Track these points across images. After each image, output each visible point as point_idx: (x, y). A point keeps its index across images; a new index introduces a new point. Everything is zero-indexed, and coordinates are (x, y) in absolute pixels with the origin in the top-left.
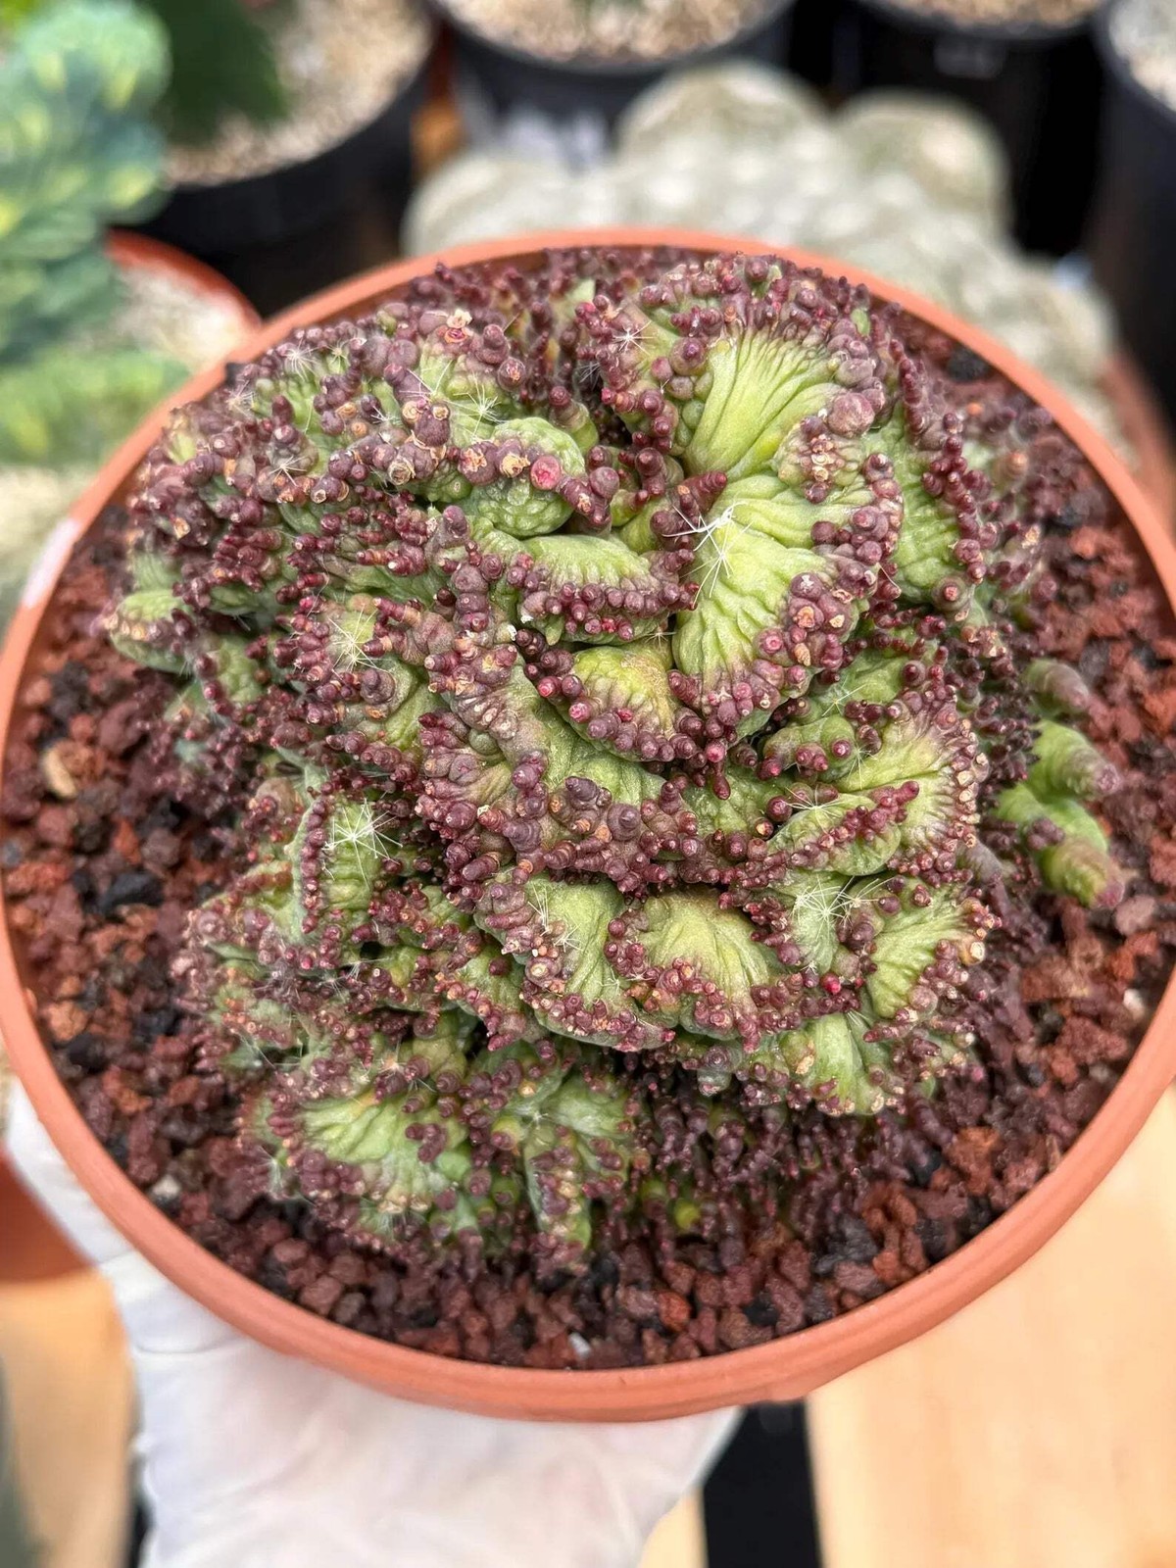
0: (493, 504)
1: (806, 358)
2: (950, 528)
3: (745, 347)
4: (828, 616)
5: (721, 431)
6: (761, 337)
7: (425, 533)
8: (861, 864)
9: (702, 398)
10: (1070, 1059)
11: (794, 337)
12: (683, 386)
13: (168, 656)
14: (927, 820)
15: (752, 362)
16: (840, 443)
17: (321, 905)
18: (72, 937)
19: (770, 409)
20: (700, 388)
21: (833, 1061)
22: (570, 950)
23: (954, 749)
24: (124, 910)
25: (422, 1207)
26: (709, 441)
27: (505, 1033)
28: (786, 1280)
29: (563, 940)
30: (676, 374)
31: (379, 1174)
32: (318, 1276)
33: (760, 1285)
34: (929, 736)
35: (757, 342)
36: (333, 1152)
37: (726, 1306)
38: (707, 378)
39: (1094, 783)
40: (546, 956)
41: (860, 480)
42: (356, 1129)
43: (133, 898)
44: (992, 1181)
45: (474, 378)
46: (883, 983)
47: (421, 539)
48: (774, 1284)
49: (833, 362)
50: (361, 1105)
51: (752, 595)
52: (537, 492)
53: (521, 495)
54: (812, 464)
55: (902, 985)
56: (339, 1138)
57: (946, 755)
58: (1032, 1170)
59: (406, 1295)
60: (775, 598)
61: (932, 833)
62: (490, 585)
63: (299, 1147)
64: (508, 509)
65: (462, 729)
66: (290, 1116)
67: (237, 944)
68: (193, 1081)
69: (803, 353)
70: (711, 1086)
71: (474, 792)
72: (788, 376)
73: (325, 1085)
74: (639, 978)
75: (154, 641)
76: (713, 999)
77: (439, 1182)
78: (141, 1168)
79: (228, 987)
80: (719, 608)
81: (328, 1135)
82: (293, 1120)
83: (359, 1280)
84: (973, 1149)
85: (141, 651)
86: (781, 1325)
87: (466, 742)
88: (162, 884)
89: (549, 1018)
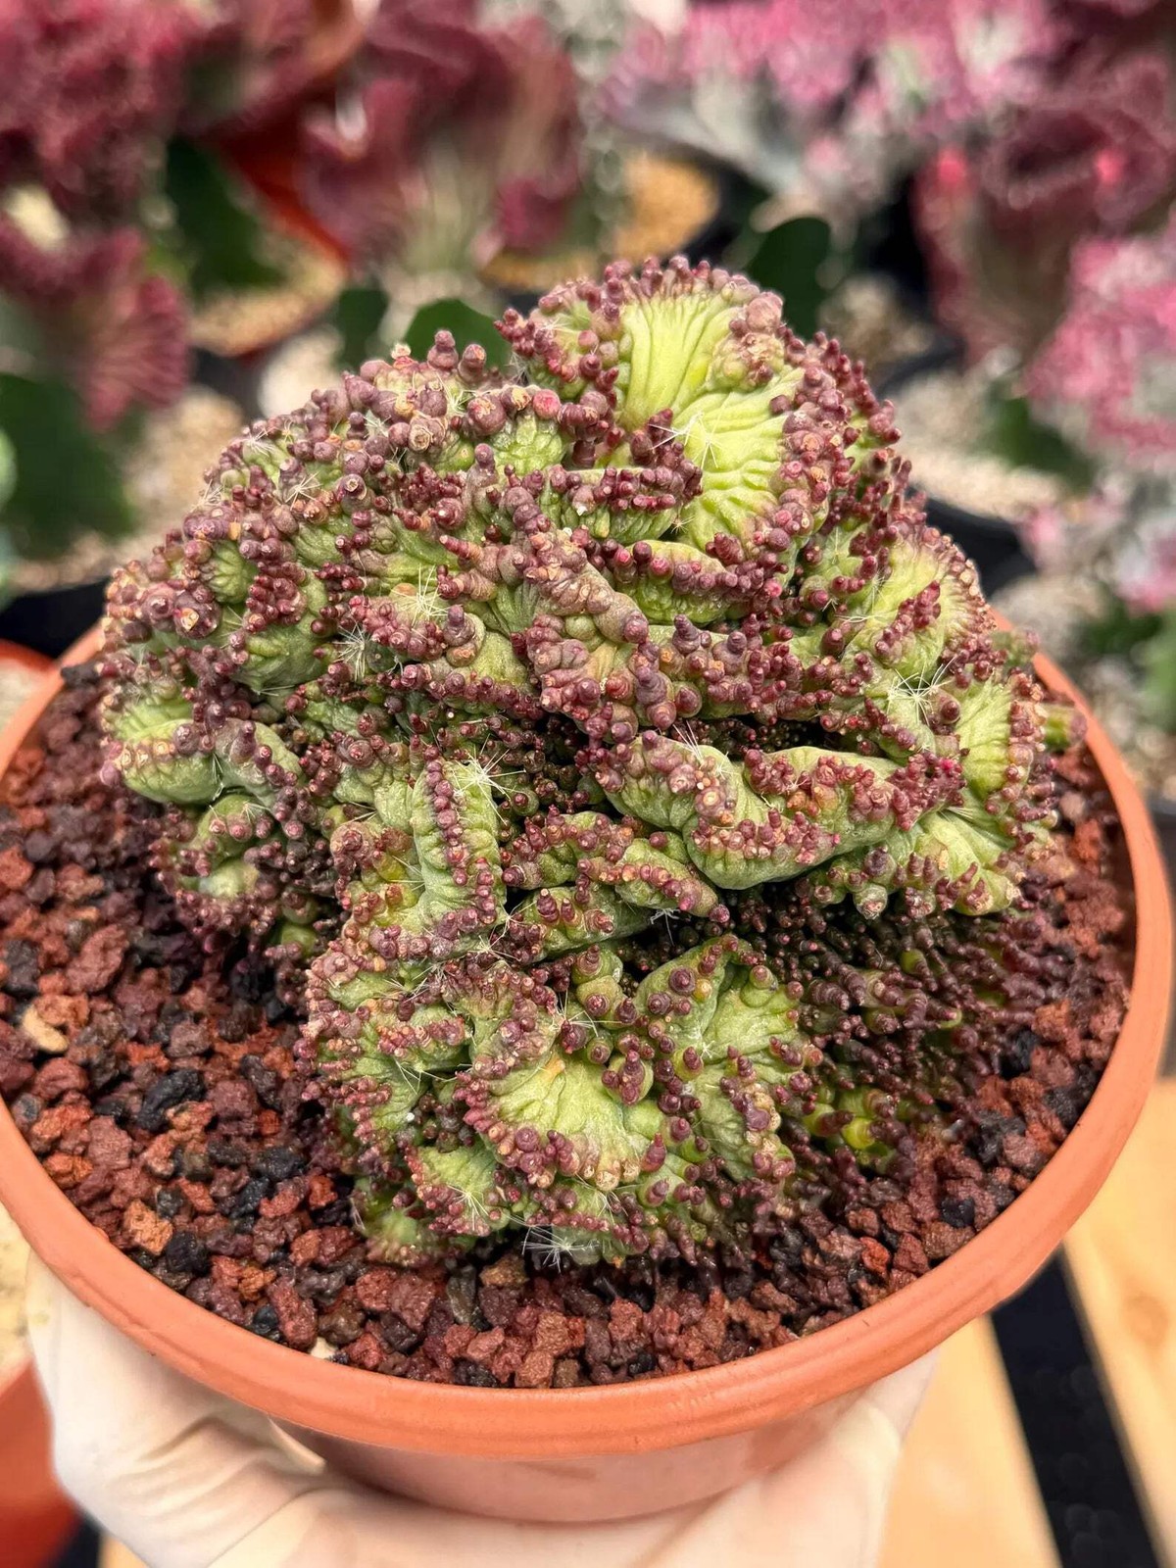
0: (503, 454)
1: (701, 299)
3: (648, 309)
4: (826, 439)
5: (654, 373)
6: (656, 300)
7: (459, 484)
8: (924, 654)
9: (628, 357)
10: (1088, 929)
11: (682, 292)
12: (610, 349)
13: (197, 761)
14: (954, 614)
15: (660, 316)
16: (765, 336)
17: (466, 854)
18: (123, 1162)
20: (624, 347)
21: (962, 857)
22: (727, 780)
23: (947, 560)
24: (170, 1112)
25: (633, 1172)
26: (646, 387)
27: (687, 895)
28: (959, 1177)
29: (716, 773)
30: (602, 340)
31: (587, 1144)
33: (940, 1195)
34: (924, 552)
35: (655, 304)
37: (920, 1223)
38: (626, 339)
40: (712, 785)
41: (788, 367)
42: (551, 1103)
43: (177, 1099)
44: (1084, 1043)
47: (457, 489)
48: (951, 1187)
49: (727, 291)
50: (550, 1073)
51: (749, 459)
52: (542, 420)
53: (529, 432)
54: (751, 355)
56: (541, 1113)
57: (943, 566)
58: (1114, 1013)
59: (620, 1337)
60: (773, 449)
61: (964, 620)
62: (537, 494)
63: (507, 1134)
64: (519, 453)
65: (556, 623)
66: (485, 1108)
67: (372, 971)
68: (311, 1236)
69: (696, 298)
70: (875, 902)
71: (589, 671)
72: (694, 316)
73: (518, 1045)
74: (794, 786)
75: (183, 743)
76: (866, 780)
77: (639, 1144)
78: (296, 1329)
79: (372, 1020)
80: (722, 487)
81: (528, 1114)
82: (490, 1112)
83: (568, 1342)
84: (1054, 1016)
85: (166, 768)
86: (978, 1220)
87: (565, 634)
88: (201, 1073)
89: (730, 851)
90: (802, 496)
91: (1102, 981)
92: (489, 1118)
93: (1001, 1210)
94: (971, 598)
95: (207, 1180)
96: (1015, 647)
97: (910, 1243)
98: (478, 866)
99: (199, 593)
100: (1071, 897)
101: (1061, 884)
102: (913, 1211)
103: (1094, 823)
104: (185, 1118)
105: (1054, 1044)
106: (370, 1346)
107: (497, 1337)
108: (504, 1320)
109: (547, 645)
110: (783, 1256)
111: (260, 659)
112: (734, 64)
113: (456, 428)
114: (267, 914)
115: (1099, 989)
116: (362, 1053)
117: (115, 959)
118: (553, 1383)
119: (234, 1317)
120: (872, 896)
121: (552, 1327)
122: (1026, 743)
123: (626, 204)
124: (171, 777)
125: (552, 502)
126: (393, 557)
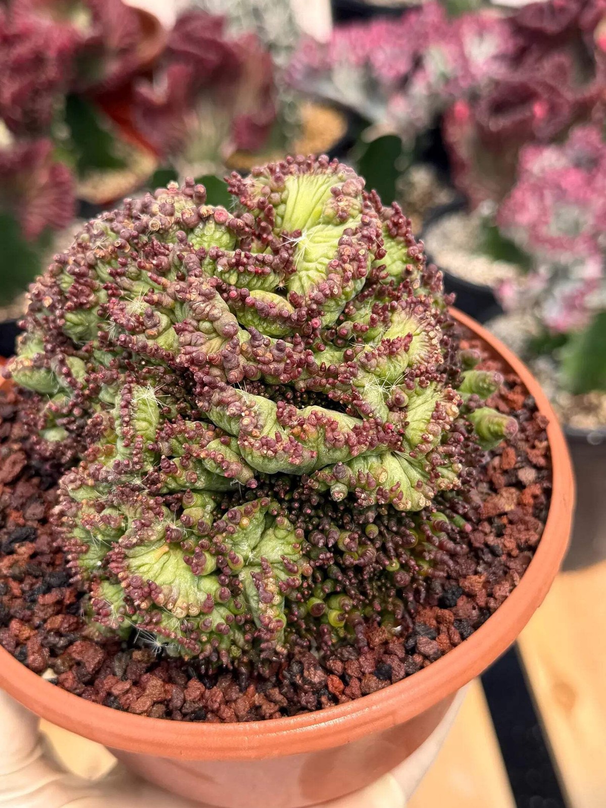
0: (198, 239)
1: (328, 177)
2: (403, 247)
3: (301, 179)
4: (357, 251)
5: (295, 210)
7: (168, 249)
8: (392, 369)
9: (284, 202)
10: (512, 540)
11: (320, 173)
12: (276, 197)
13: (43, 372)
14: (419, 352)
15: (305, 182)
16: (349, 198)
17: (132, 432)
19: (314, 200)
20: (284, 196)
21: (396, 478)
22: (260, 414)
23: (425, 324)
24: (17, 545)
25: (194, 611)
26: (290, 219)
28: (391, 654)
29: (256, 408)
30: (272, 191)
31: (171, 591)
32: (137, 699)
33: (378, 661)
34: (412, 318)
35: (306, 176)
36: (145, 578)
37: (364, 674)
38: (286, 193)
39: (492, 379)
40: (249, 415)
41: (359, 215)
42: (157, 567)
43: (23, 539)
44: (487, 599)
45: (183, 202)
46: (413, 429)
47: (167, 252)
48: (387, 657)
49: (340, 175)
50: (160, 551)
51: (321, 257)
52: (219, 224)
53: (211, 229)
54: (338, 206)
55: (422, 426)
56: (148, 571)
57: (422, 327)
59: (189, 698)
60: (331, 253)
61: (422, 355)
62: (202, 259)
63: (127, 577)
64: (205, 239)
65: (195, 323)
66: (121, 562)
67: (87, 485)
68: (59, 618)
69: (325, 176)
70: (339, 492)
71: (204, 349)
72: (322, 185)
73: (139, 533)
74: (296, 423)
75: (35, 361)
76: (333, 426)
77: (202, 597)
78: (34, 661)
79: (83, 510)
80: (307, 270)
81: (142, 569)
82: (122, 565)
83: (162, 696)
84: (475, 582)
85: (28, 373)
86: (393, 678)
87: (198, 329)
88: (36, 530)
89: (254, 451)
90: (337, 278)
91: (509, 568)
92: (122, 568)
93: (408, 675)
94: (432, 345)
95: (21, 581)
96: (487, 381)
97: (355, 683)
98: (137, 439)
99: (55, 289)
100: (511, 522)
101: (506, 514)
102: (361, 667)
103: (538, 486)
104: (23, 550)
105: (471, 596)
106: (70, 677)
107: (127, 685)
108: (134, 677)
109: (186, 333)
110: (289, 676)
111: (72, 325)
112: (353, 58)
113: (178, 223)
114: (69, 453)
115: (507, 571)
116: (76, 526)
117: (18, 469)
118: (148, 714)
119: (10, 648)
120: (337, 489)
121: (154, 685)
122: (439, 424)
123: (300, 128)
124: (31, 378)
125: (209, 264)
126: (137, 282)
